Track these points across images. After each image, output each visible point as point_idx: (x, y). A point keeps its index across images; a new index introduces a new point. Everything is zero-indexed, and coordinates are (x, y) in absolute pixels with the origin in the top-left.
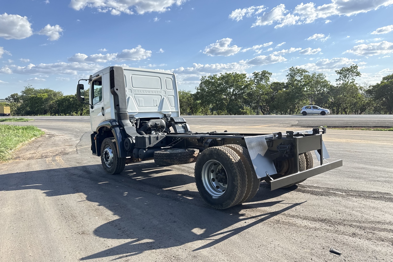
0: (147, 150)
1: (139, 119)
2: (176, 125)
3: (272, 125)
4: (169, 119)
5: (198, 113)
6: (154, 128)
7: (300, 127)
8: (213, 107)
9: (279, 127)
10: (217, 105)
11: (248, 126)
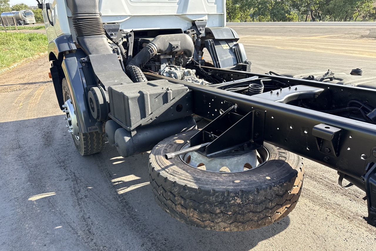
0: (134, 133)
1: (133, 34)
2: (217, 47)
3: (334, 35)
4: (203, 33)
5: (237, 19)
6: (168, 57)
7: (374, 39)
8: (255, 12)
9: (345, 38)
10: (259, 9)
11: (303, 36)
